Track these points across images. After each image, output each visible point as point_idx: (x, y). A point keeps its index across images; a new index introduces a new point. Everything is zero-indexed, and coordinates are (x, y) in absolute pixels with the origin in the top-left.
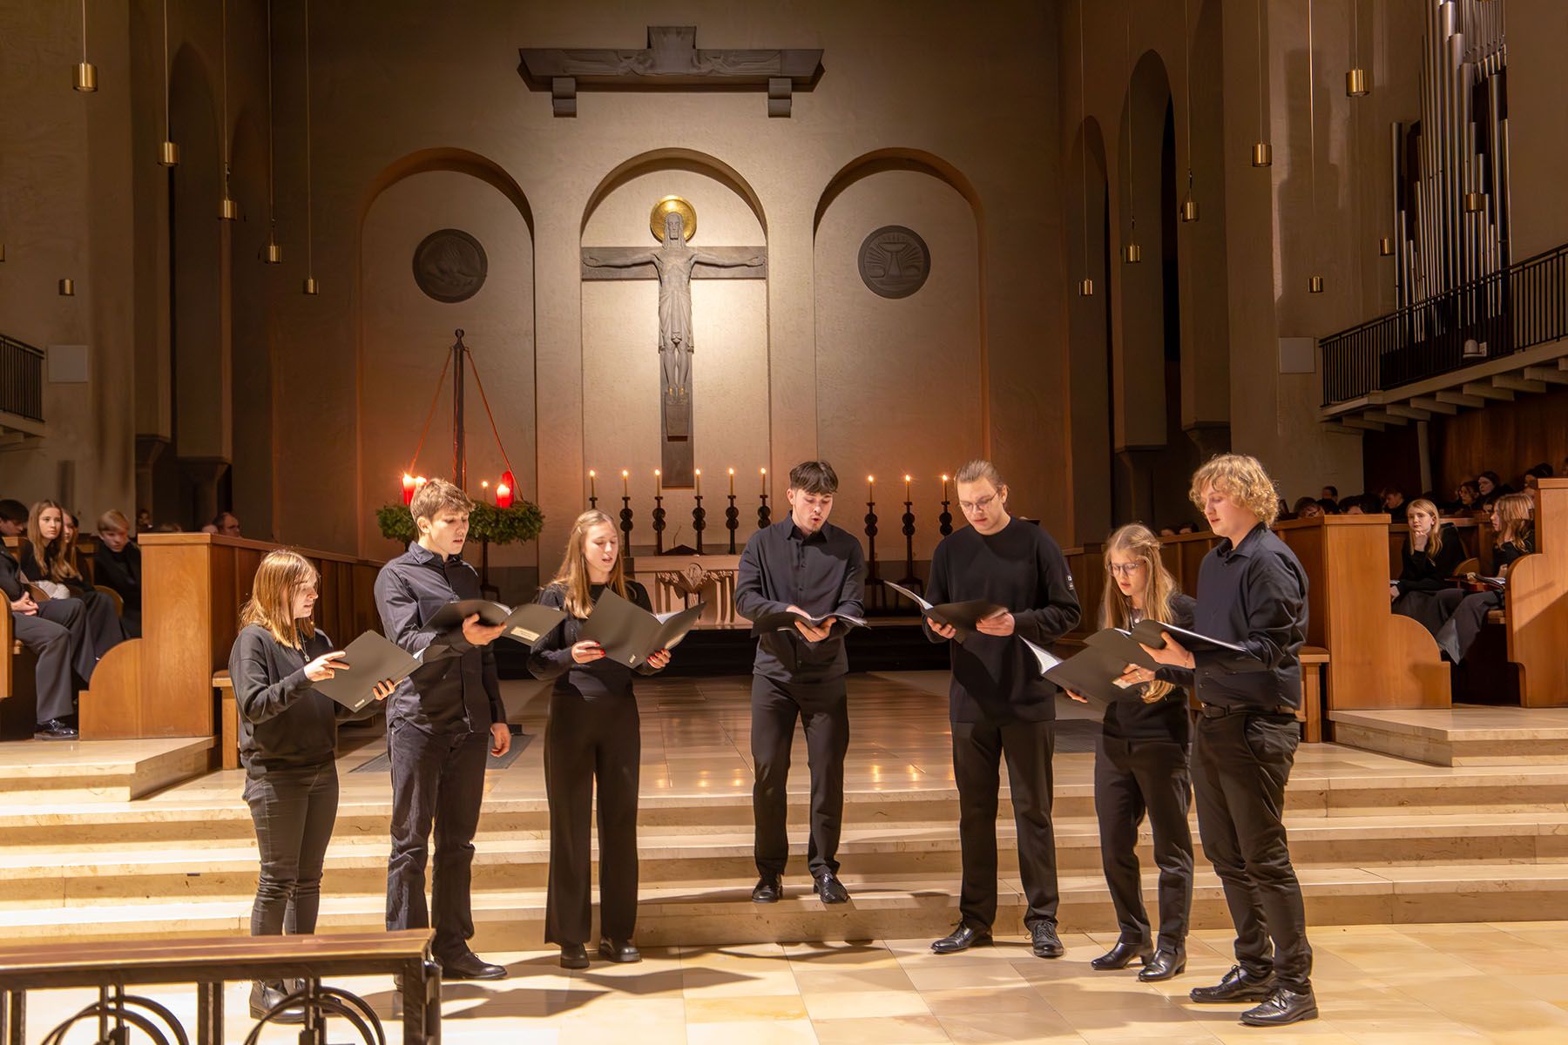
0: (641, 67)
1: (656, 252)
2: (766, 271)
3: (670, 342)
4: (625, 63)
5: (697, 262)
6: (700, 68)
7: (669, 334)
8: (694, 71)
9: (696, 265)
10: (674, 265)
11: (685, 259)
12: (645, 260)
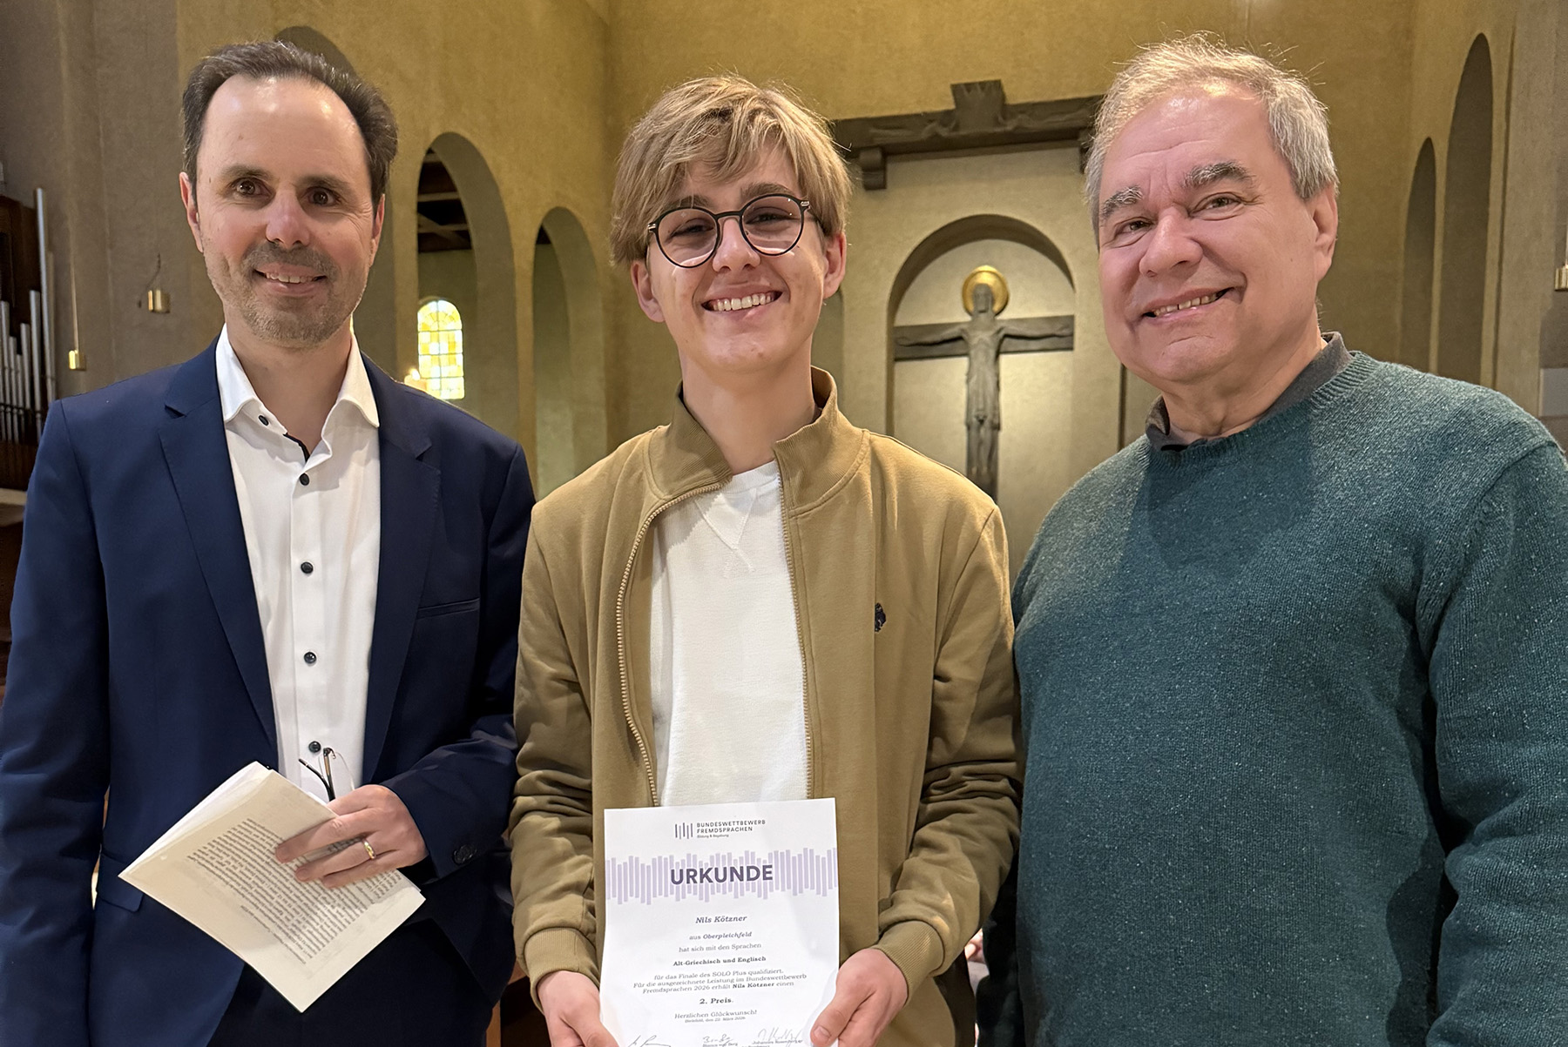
0: (945, 129)
1: (964, 327)
2: (1072, 342)
3: (974, 420)
4: (930, 126)
5: (1007, 336)
6: (1005, 125)
7: (974, 412)
8: (998, 130)
9: (1007, 340)
10: (982, 338)
11: (992, 333)
12: (955, 335)
